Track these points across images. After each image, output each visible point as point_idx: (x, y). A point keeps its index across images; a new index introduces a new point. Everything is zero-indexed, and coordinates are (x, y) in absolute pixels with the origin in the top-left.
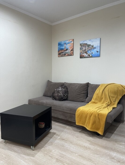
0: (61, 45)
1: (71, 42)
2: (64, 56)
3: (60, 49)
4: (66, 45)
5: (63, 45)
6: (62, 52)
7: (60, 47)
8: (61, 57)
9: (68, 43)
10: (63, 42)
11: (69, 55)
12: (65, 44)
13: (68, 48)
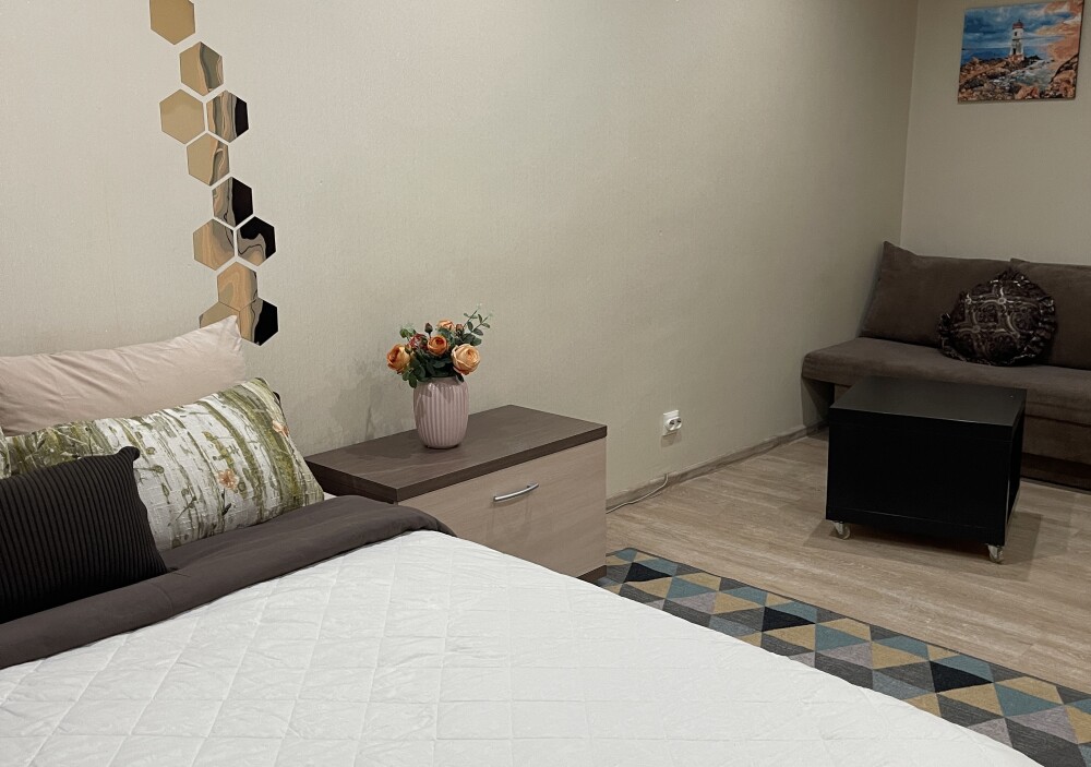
0: (985, 33)
1: (1066, 16)
2: (1003, 99)
3: (976, 55)
4: (1026, 30)
5: (1003, 31)
6: (995, 77)
7: (980, 40)
8: (979, 100)
9: (1043, 24)
10: (1001, 10)
11: (1043, 96)
12: (1020, 25)
13: (1036, 53)
